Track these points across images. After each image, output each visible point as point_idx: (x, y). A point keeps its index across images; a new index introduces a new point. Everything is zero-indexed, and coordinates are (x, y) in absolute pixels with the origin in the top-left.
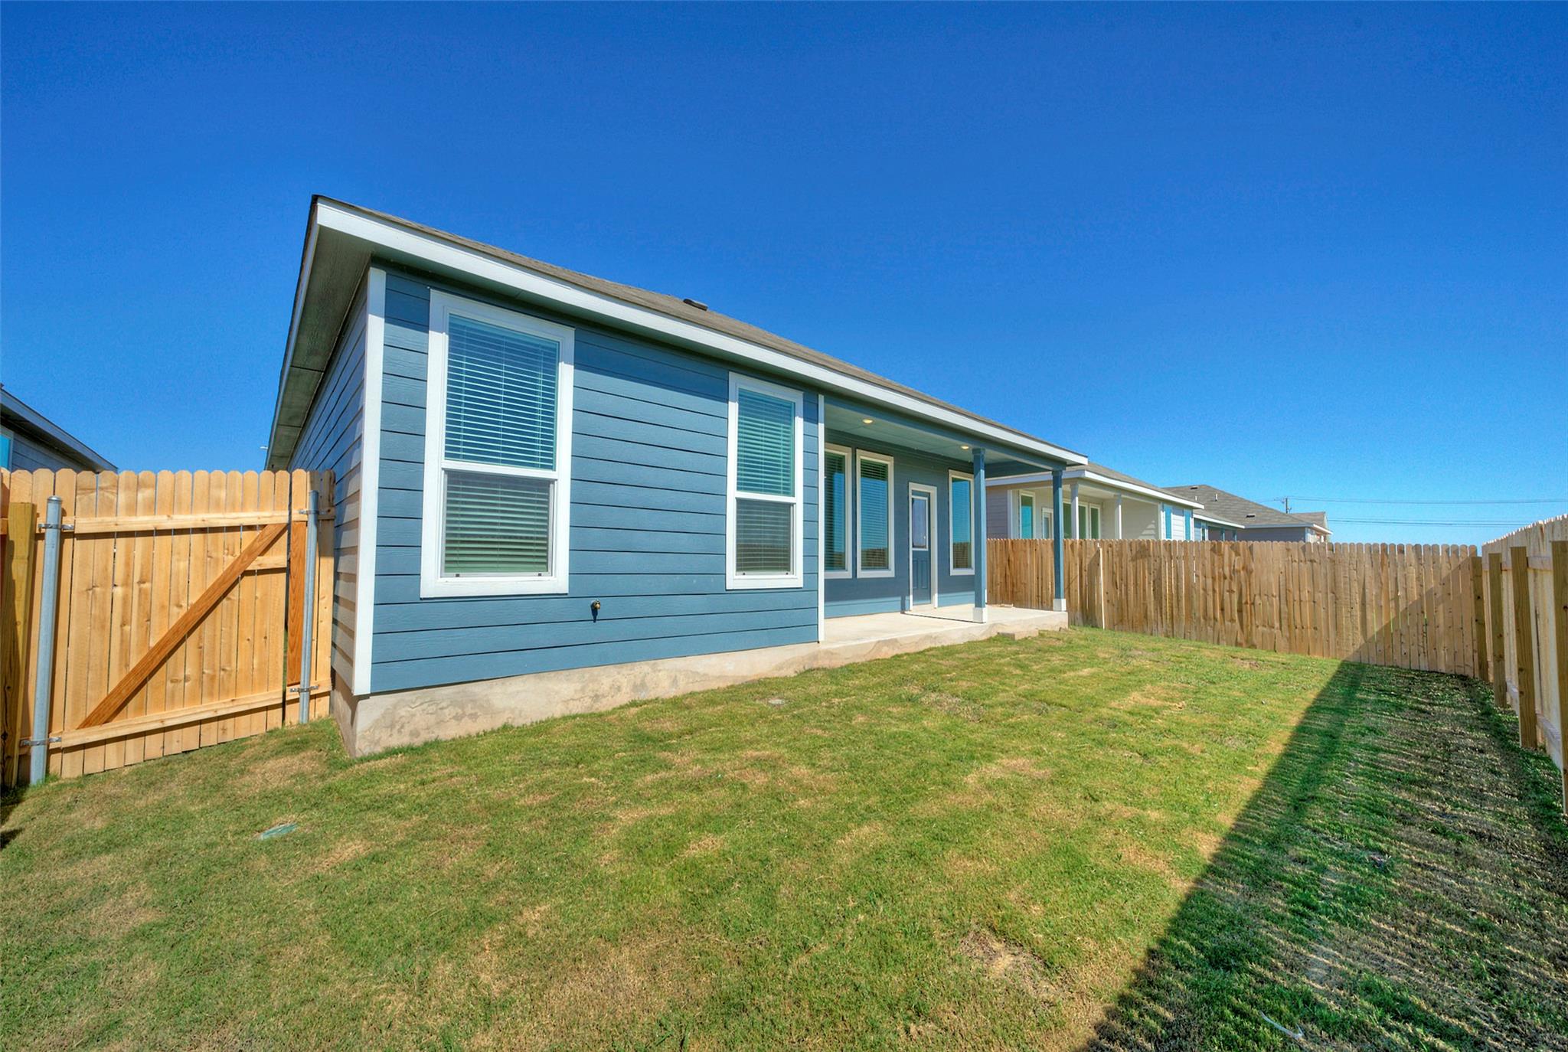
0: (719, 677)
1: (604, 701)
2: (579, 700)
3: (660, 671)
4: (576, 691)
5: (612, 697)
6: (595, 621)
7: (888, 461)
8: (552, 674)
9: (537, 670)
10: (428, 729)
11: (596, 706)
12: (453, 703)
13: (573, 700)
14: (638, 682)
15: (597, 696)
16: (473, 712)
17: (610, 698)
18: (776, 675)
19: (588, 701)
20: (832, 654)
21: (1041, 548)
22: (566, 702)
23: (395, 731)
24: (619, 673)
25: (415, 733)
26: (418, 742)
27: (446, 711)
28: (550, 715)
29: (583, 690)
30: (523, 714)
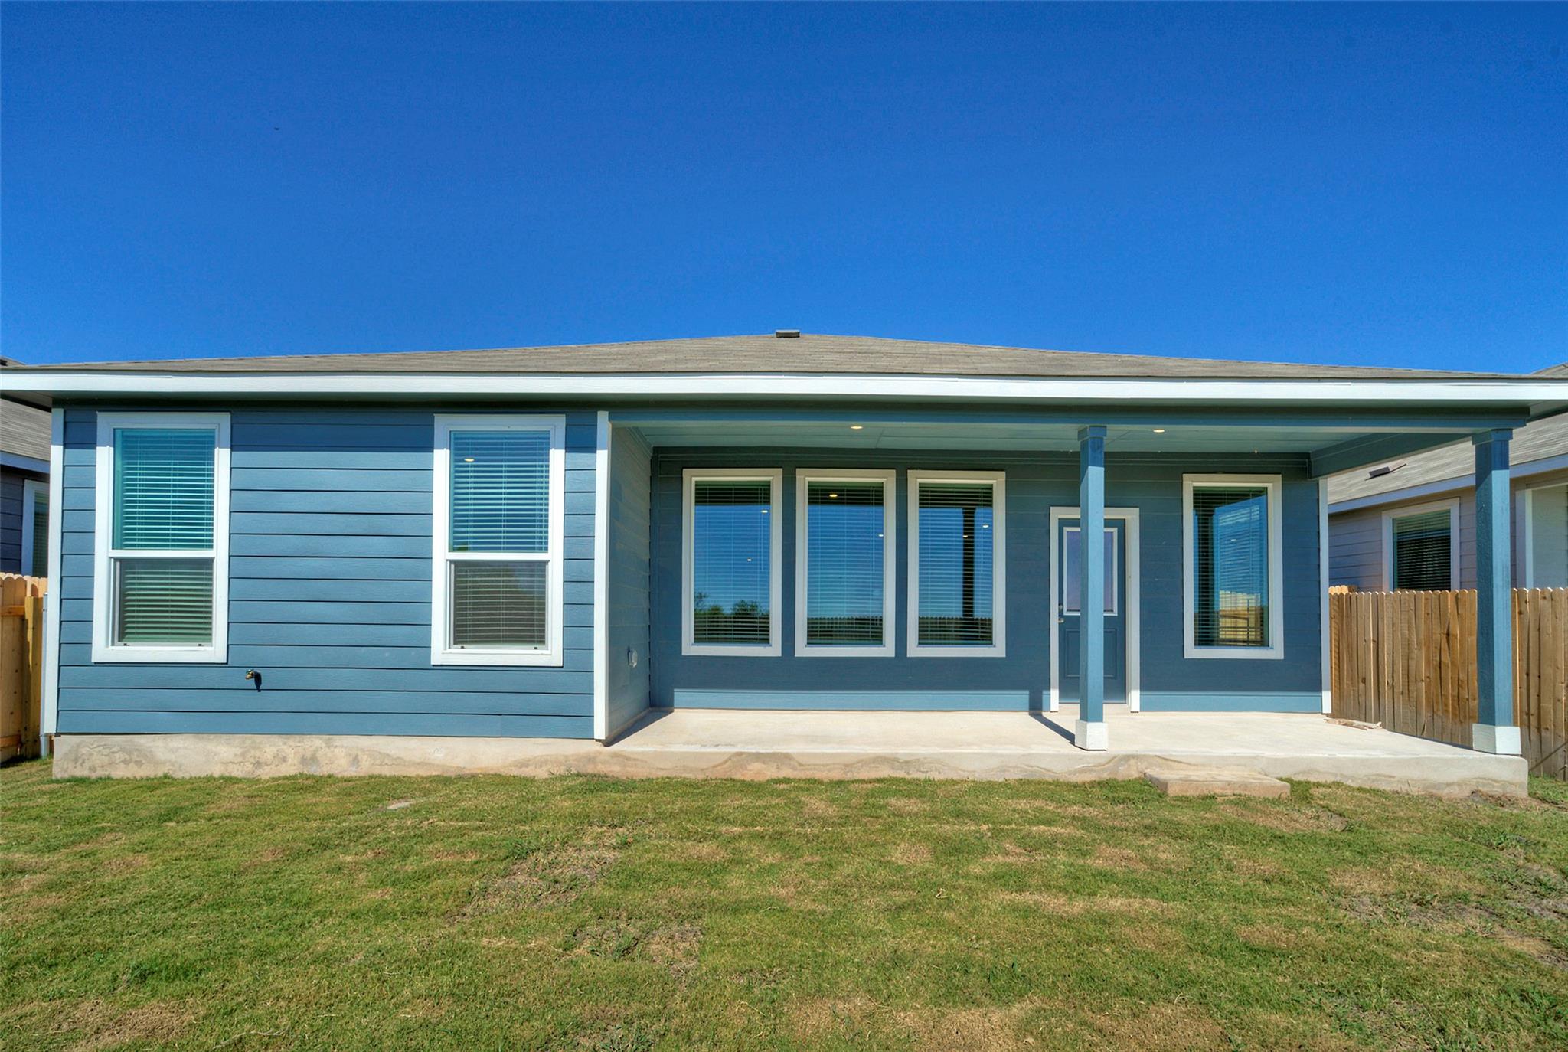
0: (419, 764)
1: (267, 769)
2: (239, 763)
3: (336, 747)
4: (236, 755)
5: (276, 766)
6: (259, 691)
7: (997, 481)
8: (212, 736)
9: (197, 731)
10: (102, 767)
11: (258, 772)
12: (123, 750)
13: (234, 763)
14: (308, 755)
15: (258, 763)
16: (138, 759)
17: (273, 766)
18: (515, 774)
19: (249, 767)
20: (628, 759)
21: (1536, 607)
22: (226, 764)
23: (78, 764)
24: (285, 744)
25: (93, 769)
26: (94, 776)
27: (117, 755)
28: (209, 773)
29: (243, 755)
30: (183, 768)
